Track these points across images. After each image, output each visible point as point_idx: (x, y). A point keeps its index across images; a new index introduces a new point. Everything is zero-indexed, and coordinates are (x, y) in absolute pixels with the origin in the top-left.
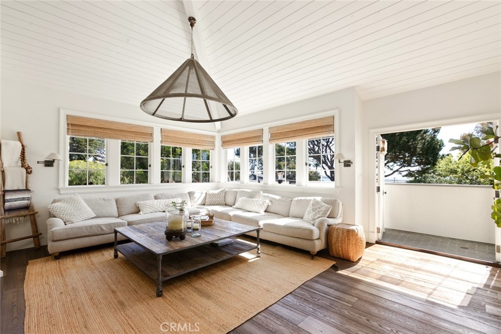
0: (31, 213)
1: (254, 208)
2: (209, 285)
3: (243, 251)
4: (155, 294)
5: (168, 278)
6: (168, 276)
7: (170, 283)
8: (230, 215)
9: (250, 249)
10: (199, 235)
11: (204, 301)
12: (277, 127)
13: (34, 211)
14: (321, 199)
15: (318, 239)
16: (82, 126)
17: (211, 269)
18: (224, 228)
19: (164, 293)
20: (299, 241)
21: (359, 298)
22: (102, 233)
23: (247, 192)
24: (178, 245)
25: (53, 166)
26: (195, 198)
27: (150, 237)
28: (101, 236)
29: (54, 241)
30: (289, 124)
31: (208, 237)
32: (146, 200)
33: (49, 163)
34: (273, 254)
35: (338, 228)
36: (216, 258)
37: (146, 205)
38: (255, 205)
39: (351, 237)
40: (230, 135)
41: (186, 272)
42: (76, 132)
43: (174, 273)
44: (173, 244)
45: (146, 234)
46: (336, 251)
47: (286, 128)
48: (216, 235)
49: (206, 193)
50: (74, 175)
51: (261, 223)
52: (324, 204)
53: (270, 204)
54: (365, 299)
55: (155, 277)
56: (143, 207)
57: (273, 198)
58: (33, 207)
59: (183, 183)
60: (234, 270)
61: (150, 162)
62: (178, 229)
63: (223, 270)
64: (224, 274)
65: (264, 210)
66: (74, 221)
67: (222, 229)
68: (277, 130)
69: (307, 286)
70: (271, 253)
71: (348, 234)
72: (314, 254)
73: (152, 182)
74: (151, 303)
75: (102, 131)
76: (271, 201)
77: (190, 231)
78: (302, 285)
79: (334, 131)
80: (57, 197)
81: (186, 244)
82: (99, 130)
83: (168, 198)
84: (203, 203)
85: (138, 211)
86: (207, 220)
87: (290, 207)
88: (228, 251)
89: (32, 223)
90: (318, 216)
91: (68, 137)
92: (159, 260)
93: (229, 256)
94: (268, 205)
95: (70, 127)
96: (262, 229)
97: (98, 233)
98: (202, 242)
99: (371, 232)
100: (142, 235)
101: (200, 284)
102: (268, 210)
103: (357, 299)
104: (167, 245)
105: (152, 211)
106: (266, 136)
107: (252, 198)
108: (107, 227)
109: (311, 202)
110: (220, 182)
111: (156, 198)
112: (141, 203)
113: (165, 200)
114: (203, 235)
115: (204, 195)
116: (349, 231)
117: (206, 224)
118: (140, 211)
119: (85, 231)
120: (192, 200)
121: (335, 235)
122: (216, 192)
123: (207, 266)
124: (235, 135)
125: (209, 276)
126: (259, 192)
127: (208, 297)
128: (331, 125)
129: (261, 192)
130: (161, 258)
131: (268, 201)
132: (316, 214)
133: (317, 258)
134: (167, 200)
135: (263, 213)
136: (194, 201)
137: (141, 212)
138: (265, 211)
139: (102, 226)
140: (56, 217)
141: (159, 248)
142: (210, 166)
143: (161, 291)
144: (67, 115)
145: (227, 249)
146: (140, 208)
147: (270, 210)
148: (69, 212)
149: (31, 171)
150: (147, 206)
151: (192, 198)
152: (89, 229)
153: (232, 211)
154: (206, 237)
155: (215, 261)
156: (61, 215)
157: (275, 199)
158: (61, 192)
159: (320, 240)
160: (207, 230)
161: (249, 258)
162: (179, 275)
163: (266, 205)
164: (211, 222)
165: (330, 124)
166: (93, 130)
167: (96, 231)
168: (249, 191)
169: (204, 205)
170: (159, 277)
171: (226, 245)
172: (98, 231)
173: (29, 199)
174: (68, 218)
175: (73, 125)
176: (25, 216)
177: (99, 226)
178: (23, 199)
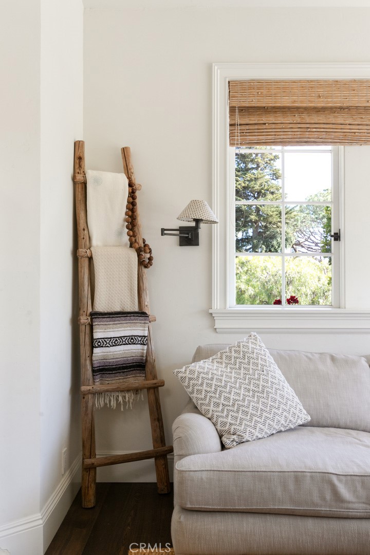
0: (151, 382)
13: (155, 377)
16: (266, 110)
22: (336, 509)
25: (197, 244)
33: (188, 235)
42: (251, 133)
50: (258, 283)
58: (153, 367)
66: (247, 437)
75: (321, 118)
80: (208, 339)
82: (315, 118)
89: (151, 413)
91: (232, 151)
95: (238, 120)
97: (324, 509)
119: (279, 492)
139: (335, 479)
144: (229, 82)
148: (233, 396)
149: (150, 259)
152: (291, 486)
156: (212, 408)
167: (316, 498)
172: (323, 499)
173: (144, 340)
174: (229, 420)
175: (245, 110)
176: (137, 391)
177: (325, 479)
178: (131, 340)
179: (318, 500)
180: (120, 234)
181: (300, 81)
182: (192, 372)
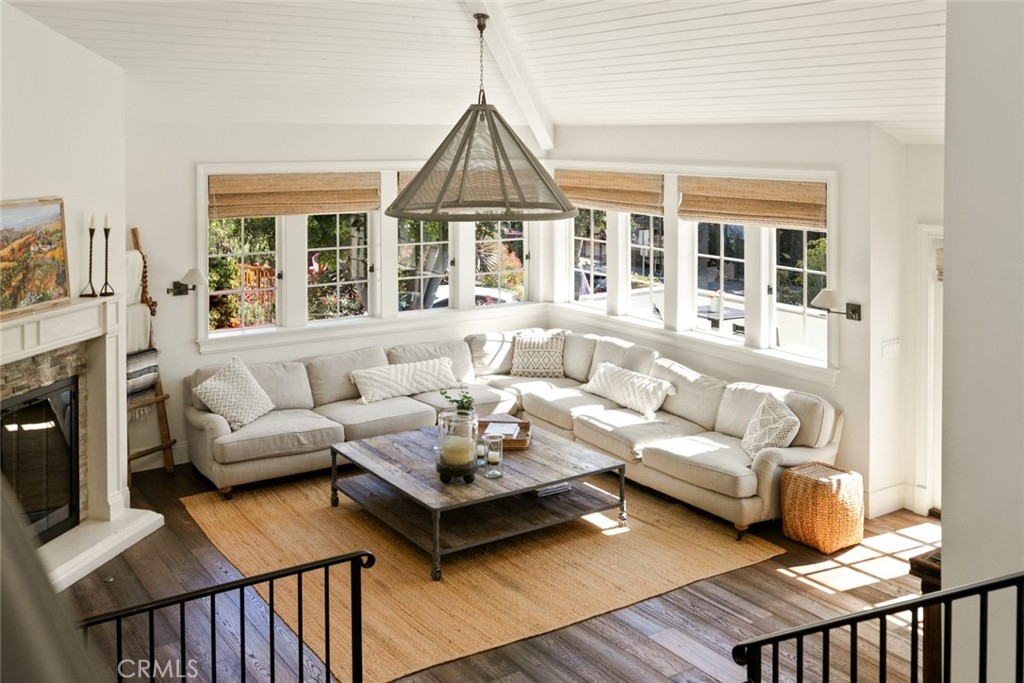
0: (159, 397)
1: (632, 398)
2: (517, 570)
3: (588, 510)
4: (429, 576)
5: (450, 551)
6: (450, 547)
7: (453, 559)
8: (571, 417)
9: (605, 507)
10: (498, 473)
11: (510, 593)
12: (698, 178)
13: (162, 393)
14: (787, 396)
15: (754, 496)
16: (234, 195)
17: (522, 542)
18: (551, 459)
19: (443, 576)
20: (713, 498)
21: (775, 614)
22: (300, 449)
23: (619, 348)
24: (462, 495)
25: (187, 294)
26: (485, 355)
27: (409, 472)
28: (299, 457)
29: (224, 464)
30: (726, 179)
31: (517, 481)
32: (370, 367)
33: (179, 289)
34: (657, 521)
35: (799, 476)
36: (531, 522)
37: (372, 378)
38: (634, 392)
39: (819, 499)
40: (578, 172)
41: (479, 543)
42: (224, 212)
43: (459, 544)
44: (453, 491)
45: (400, 466)
46: (792, 526)
47: (720, 190)
48: (531, 476)
49: (514, 339)
51: (639, 448)
52: (787, 412)
53: (672, 392)
54: (786, 616)
55: (428, 547)
56: (366, 385)
57: (680, 377)
58: (161, 386)
59: (453, 308)
60: (567, 548)
61: (372, 259)
62: (462, 463)
63: (545, 546)
64: (546, 553)
65: (656, 407)
66: (245, 422)
67: (545, 462)
68: (699, 189)
69: (696, 589)
70: (652, 519)
71: (814, 492)
72: (742, 529)
73: (378, 311)
74: (425, 587)
76: (674, 385)
77: (483, 462)
78: (688, 585)
79: (825, 221)
81: (476, 493)
83: (420, 360)
84: (505, 369)
85: (355, 395)
86: (514, 437)
87: (718, 407)
88: (557, 509)
89: (160, 419)
90: (767, 441)
92: (436, 518)
93: (557, 520)
94: (668, 395)
95: (215, 203)
96: (640, 459)
97: (294, 450)
98: (505, 491)
99: (919, 486)
100: (393, 467)
101: (504, 567)
102: (668, 407)
103: (770, 614)
104: (442, 491)
105: (386, 395)
106: (672, 200)
107: (632, 370)
108: (308, 439)
109: (763, 403)
110: (552, 302)
111: (391, 358)
112: (359, 373)
113: (412, 364)
114: (507, 476)
115: (507, 347)
116: (817, 485)
117: (513, 448)
118: (360, 397)
119: (272, 446)
120: (476, 362)
121: (789, 492)
122: (540, 336)
123: (514, 537)
124: (592, 174)
125: (518, 555)
126: (650, 352)
127: (517, 588)
128: (821, 205)
129: (656, 354)
130: (439, 517)
131: (666, 384)
132: (764, 435)
133: (751, 538)
134: (418, 364)
135: (652, 417)
136: (483, 364)
137: (363, 398)
138: (661, 410)
140: (212, 412)
141: (432, 498)
142: (525, 253)
143: (439, 571)
144: (208, 176)
145: (557, 505)
146: (359, 387)
147: (672, 407)
148: (233, 400)
149: (156, 310)
150: (375, 383)
151: (476, 355)
152: (278, 442)
153: (577, 402)
154: (515, 479)
155: (529, 528)
156: (222, 408)
157: (684, 379)
158: (202, 350)
159: (757, 501)
160: (514, 463)
161: (603, 527)
162: (465, 547)
163: (661, 395)
164: (524, 441)
165: (818, 202)
166: (254, 200)
167: (290, 446)
168: (627, 345)
169: (508, 373)
170: (435, 548)
171: (554, 497)
172: (293, 445)
173: (155, 368)
174: (234, 414)
175: (220, 196)
176: (149, 405)
177: (294, 436)
178: (149, 370)
179: (292, 447)
180: (137, 295)
181: (257, 175)
182: (206, 388)
